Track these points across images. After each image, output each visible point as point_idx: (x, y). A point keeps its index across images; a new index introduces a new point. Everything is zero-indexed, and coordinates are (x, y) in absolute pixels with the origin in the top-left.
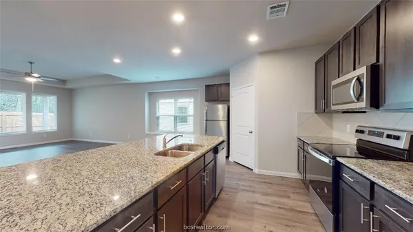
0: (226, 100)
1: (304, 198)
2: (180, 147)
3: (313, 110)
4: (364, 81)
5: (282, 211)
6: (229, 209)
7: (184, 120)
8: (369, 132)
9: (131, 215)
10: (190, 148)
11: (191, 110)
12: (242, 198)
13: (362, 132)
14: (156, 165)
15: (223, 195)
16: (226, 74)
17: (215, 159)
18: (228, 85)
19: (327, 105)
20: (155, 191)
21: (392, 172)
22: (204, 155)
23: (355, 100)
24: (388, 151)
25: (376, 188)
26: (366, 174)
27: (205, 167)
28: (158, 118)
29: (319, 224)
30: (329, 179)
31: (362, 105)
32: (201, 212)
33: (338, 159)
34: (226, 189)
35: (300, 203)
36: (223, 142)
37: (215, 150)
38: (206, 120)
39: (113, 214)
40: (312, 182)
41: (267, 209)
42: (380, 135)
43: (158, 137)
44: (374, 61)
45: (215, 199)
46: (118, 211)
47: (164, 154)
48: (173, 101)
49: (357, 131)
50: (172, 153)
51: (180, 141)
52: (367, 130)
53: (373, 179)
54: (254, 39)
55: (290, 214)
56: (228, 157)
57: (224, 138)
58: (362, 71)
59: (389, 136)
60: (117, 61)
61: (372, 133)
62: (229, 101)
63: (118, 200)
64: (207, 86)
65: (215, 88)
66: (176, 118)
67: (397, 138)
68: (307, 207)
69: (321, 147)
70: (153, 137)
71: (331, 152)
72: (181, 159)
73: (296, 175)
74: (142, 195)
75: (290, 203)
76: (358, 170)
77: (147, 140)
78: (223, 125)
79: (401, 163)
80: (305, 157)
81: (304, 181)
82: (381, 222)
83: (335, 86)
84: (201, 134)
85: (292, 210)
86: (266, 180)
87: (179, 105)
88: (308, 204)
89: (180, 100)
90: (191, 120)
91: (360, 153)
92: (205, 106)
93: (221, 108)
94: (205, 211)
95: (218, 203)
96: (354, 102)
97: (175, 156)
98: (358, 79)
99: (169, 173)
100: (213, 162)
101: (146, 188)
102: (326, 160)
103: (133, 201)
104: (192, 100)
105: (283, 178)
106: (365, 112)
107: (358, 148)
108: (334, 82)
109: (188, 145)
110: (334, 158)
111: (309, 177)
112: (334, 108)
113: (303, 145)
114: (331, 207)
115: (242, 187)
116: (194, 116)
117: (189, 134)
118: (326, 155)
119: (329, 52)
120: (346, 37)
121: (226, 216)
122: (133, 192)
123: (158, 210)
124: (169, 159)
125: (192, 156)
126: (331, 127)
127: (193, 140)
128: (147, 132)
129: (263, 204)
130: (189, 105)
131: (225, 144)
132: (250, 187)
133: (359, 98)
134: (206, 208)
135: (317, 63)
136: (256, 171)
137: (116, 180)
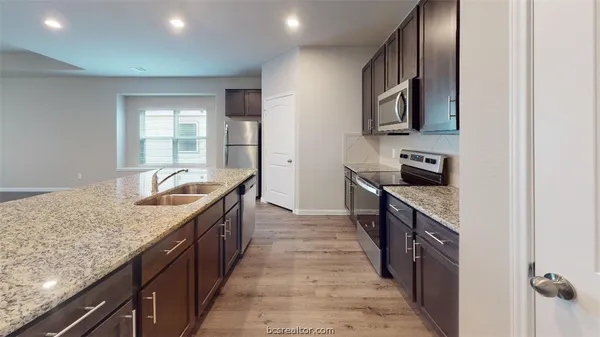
0: (256, 114)
1: (352, 237)
2: (184, 189)
3: (360, 132)
4: (407, 97)
5: (327, 256)
6: (261, 265)
7: (190, 145)
8: (412, 156)
9: (85, 306)
10: (201, 189)
11: (202, 130)
12: (278, 249)
13: (406, 157)
14: (138, 220)
15: (253, 250)
16: (256, 75)
17: (240, 202)
18: (259, 91)
19: (374, 125)
20: (137, 262)
21: (430, 198)
22: (223, 198)
23: (399, 119)
24: (427, 176)
25: (418, 215)
26: (409, 203)
27: (225, 214)
28: (143, 142)
29: (367, 262)
30: (376, 212)
31: (406, 125)
32: (219, 276)
33: (385, 188)
34: (256, 241)
35: (348, 243)
36: (252, 177)
37: (241, 189)
38: (227, 146)
39: (41, 312)
40: (359, 217)
41: (309, 256)
42: (420, 159)
43: (141, 174)
44: (415, 75)
45: (240, 257)
46: (54, 305)
47: (155, 201)
48: (171, 113)
49: (402, 156)
50: (168, 199)
51: (184, 179)
52: (409, 154)
53: (415, 207)
54: (293, 23)
55: (337, 257)
56: (259, 197)
57: (253, 170)
58: (405, 85)
59: (428, 161)
60: (53, 23)
61: (414, 158)
62: (260, 116)
63: (53, 288)
64: (229, 92)
65: (241, 94)
66: (175, 142)
67: (434, 162)
68: (355, 246)
69: (369, 176)
70: (131, 175)
71: (378, 181)
72: (185, 206)
73: (343, 212)
74: (110, 270)
75: (337, 244)
76: (403, 199)
77: (119, 181)
78: (252, 151)
79: (437, 187)
80: (352, 189)
81: (351, 217)
82: (422, 248)
83: (382, 102)
84: (219, 166)
85: (339, 252)
86: (308, 222)
87: (182, 121)
88: (356, 244)
89: (183, 113)
90: (202, 146)
91: (404, 180)
92: (225, 123)
93: (249, 127)
94: (225, 274)
95: (244, 261)
96: (397, 122)
97: (174, 203)
98: (402, 95)
99: (163, 231)
100: (237, 207)
101: (116, 259)
102: (373, 190)
103: (88, 284)
104: (205, 112)
105: (328, 217)
106: (408, 134)
107: (403, 175)
108: (381, 97)
109: (198, 184)
110: (381, 187)
111: (357, 211)
112: (380, 129)
113: (350, 174)
114: (378, 242)
115: (278, 235)
116: (208, 139)
117: (200, 168)
118: (374, 185)
119: (376, 57)
120: (391, 41)
121: (256, 276)
122: (89, 270)
123: (142, 288)
124: (163, 209)
125: (204, 200)
126: (378, 152)
127: (205, 176)
128: (119, 166)
129: (306, 252)
130: (200, 120)
131: (255, 180)
132: (289, 232)
133: (403, 117)
134: (227, 271)
135: (364, 70)
136: (296, 212)
137: (48, 255)
